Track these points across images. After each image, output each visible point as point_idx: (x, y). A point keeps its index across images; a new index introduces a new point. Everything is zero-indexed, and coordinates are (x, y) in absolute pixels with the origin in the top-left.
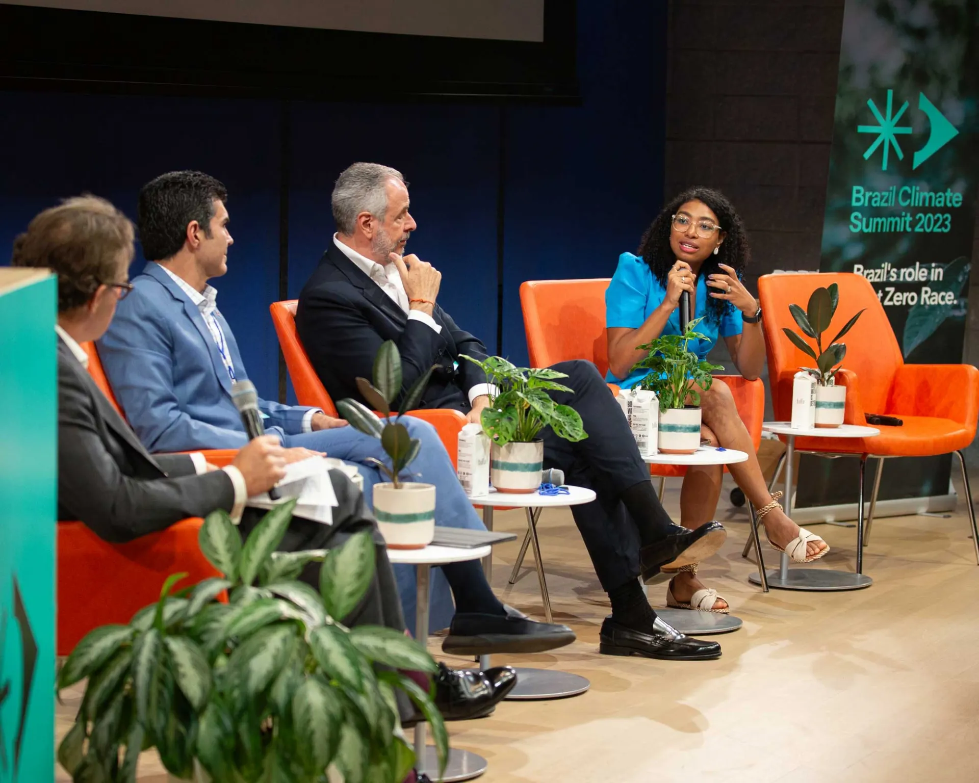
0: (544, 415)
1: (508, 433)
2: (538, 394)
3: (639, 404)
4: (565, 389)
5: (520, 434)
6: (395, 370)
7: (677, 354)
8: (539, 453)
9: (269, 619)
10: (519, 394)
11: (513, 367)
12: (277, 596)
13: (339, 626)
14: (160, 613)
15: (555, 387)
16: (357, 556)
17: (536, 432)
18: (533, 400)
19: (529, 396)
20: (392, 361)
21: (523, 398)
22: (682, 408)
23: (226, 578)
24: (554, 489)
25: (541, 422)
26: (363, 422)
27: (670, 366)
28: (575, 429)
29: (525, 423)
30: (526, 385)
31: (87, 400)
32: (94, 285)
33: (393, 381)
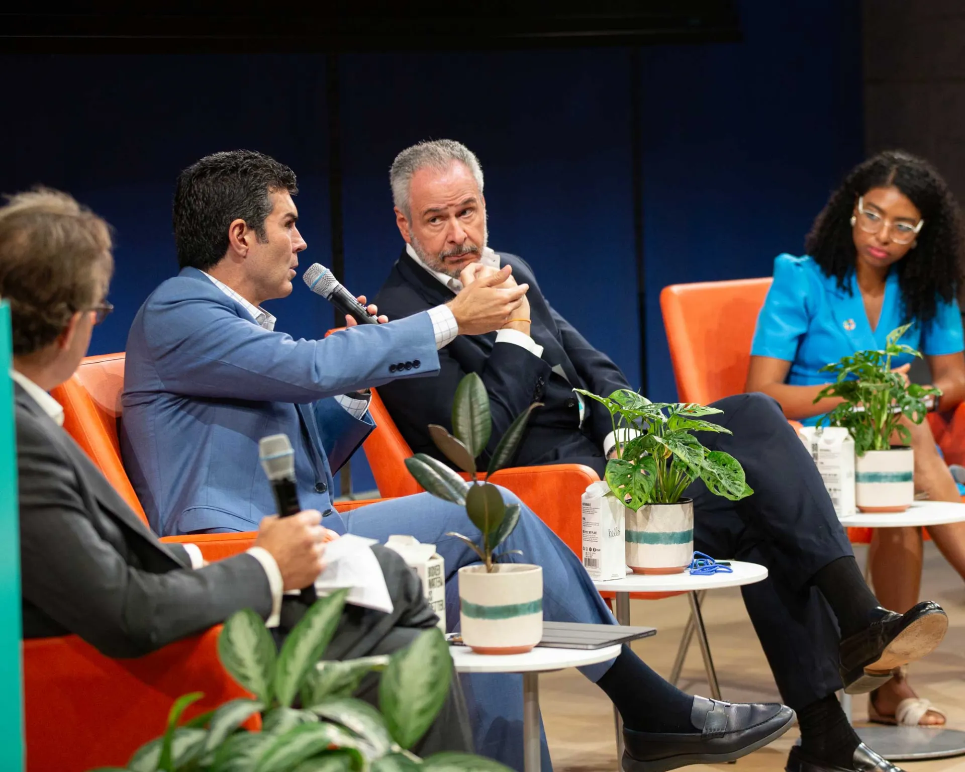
0: (692, 466)
1: (645, 492)
2: (682, 438)
3: (826, 447)
4: (720, 429)
5: (662, 494)
6: (482, 413)
7: (876, 376)
8: (687, 517)
9: (313, 750)
10: (658, 439)
11: (647, 402)
12: (325, 719)
13: (408, 754)
14: (167, 749)
15: (706, 427)
16: (428, 660)
17: (681, 490)
18: (676, 446)
19: (670, 441)
20: (477, 400)
21: (662, 444)
22: (887, 449)
23: (258, 700)
24: (710, 565)
25: (689, 476)
26: (442, 485)
27: (868, 392)
28: (735, 484)
29: (667, 479)
30: (666, 426)
31: (68, 475)
32: (67, 315)
33: (479, 428)
